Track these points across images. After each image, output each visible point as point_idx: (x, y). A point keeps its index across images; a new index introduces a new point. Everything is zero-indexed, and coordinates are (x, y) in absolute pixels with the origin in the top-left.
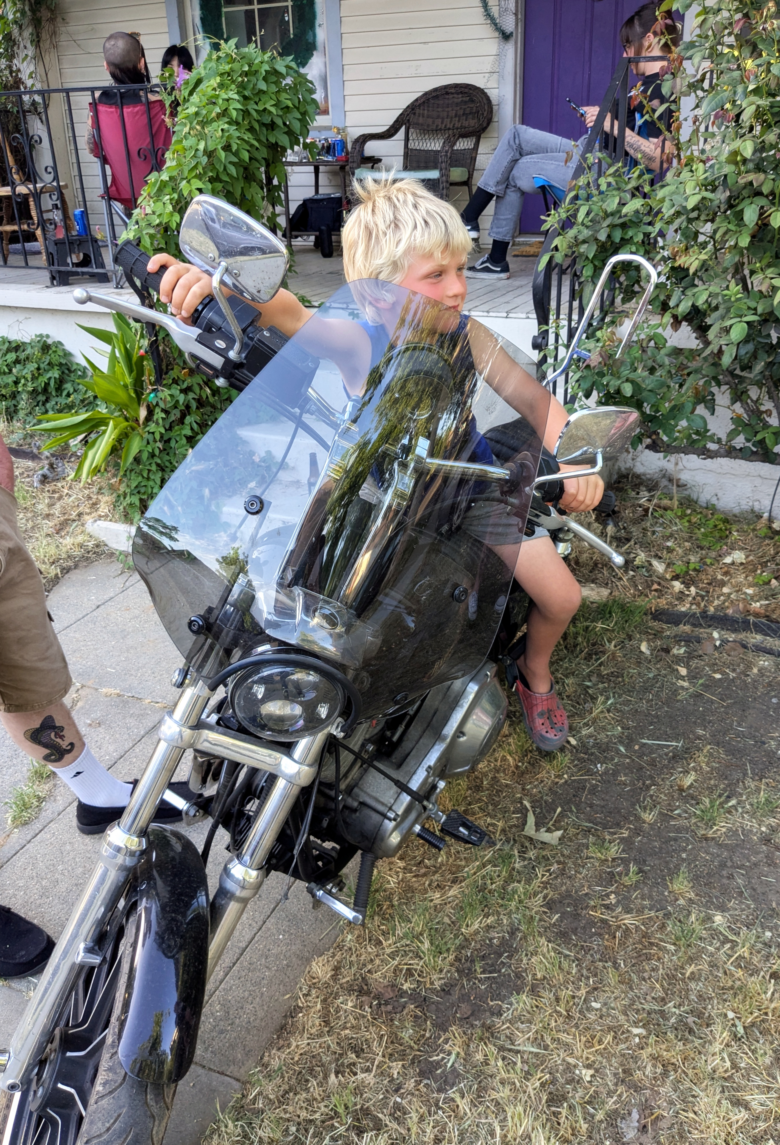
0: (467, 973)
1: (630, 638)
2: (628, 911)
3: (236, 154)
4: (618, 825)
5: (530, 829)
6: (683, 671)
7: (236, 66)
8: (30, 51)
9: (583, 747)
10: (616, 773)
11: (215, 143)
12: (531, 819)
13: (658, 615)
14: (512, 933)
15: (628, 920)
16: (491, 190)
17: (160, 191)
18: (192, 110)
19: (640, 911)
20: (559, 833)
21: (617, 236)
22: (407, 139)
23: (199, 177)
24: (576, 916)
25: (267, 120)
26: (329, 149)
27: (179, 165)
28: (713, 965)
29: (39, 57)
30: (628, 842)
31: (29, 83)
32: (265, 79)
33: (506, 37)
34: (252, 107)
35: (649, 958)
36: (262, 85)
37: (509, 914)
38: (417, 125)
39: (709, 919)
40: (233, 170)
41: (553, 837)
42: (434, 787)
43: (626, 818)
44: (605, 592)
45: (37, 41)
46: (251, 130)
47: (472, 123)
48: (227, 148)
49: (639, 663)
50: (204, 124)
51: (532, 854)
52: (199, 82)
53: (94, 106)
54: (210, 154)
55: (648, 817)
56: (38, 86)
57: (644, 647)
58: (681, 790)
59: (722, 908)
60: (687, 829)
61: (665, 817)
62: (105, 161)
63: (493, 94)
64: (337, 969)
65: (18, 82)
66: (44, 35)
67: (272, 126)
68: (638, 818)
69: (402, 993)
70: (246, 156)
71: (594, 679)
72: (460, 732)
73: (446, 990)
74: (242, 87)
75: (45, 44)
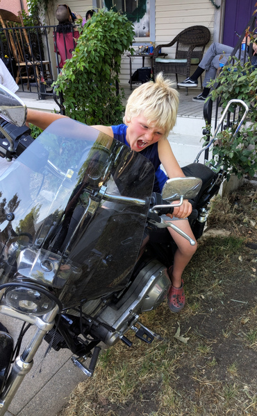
0: (137, 398)
1: (235, 254)
2: (208, 379)
4: (214, 337)
5: (177, 335)
6: (254, 270)
7: (103, 18)
9: (207, 300)
10: (218, 313)
11: (91, 48)
12: (179, 330)
13: (248, 245)
14: (160, 382)
15: (208, 383)
16: (203, 68)
17: (69, 67)
18: (84, 35)
19: (213, 380)
20: (188, 338)
22: (177, 47)
23: (84, 61)
24: (187, 378)
25: (114, 39)
26: (147, 50)
27: (77, 56)
28: (239, 409)
29: (47, 14)
30: (215, 346)
32: (114, 24)
33: (217, 8)
34: (108, 34)
35: (212, 402)
36: (112, 26)
37: (160, 373)
38: (181, 41)
39: (242, 387)
40: (97, 59)
41: (185, 340)
42: (134, 317)
43: (217, 335)
44: (229, 233)
45: (46, 8)
46: (107, 43)
47: (202, 41)
48: (95, 50)
49: (236, 265)
50: (88, 40)
51: (176, 346)
52: (90, 24)
53: (55, 33)
54: (89, 52)
55: (226, 335)
56: (46, 25)
57: (240, 258)
58: (243, 324)
59: (249, 382)
60: (241, 343)
61: (234, 336)
62: (58, 53)
63: (211, 30)
64: (86, 389)
65: (39, 23)
66: (49, 6)
67: (115, 42)
68: (222, 335)
69: (109, 403)
70: (103, 53)
71: (217, 270)
72: (146, 295)
73: (127, 405)
75: (49, 9)
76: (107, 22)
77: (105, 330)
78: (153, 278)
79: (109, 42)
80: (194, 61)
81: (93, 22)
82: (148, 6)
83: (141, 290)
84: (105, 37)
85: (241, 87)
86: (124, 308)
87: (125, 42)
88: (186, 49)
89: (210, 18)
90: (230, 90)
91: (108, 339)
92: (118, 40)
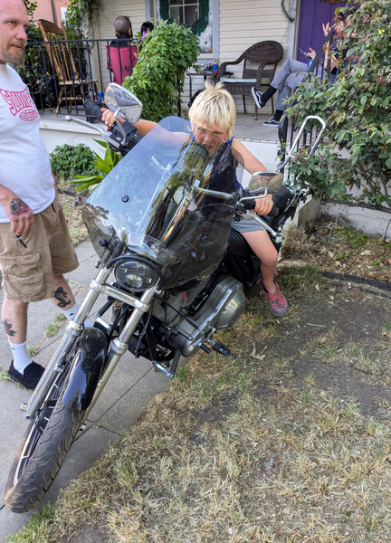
0: (217, 405)
1: (311, 282)
2: (286, 387)
3: (162, 69)
4: (290, 355)
5: (253, 354)
6: (332, 298)
7: (166, 32)
8: (87, 23)
9: (282, 324)
10: (294, 335)
11: (154, 64)
12: (254, 350)
13: (325, 274)
14: (237, 392)
15: (285, 391)
16: (276, 87)
17: (129, 84)
18: (146, 50)
19: (291, 388)
20: (264, 356)
21: (314, 108)
22: (245, 65)
23: (146, 78)
24: (265, 388)
25: (178, 55)
26: (210, 68)
27: (138, 73)
28: (316, 410)
29: (91, 25)
30: (292, 363)
31: (86, 36)
32: (178, 38)
33: (291, 20)
34: (171, 49)
35: (290, 405)
36: (176, 40)
37: (237, 385)
38: (250, 59)
39: (319, 393)
40: (160, 76)
41: (261, 358)
42: (211, 331)
43: (294, 353)
44: (305, 264)
45: (90, 19)
46: (170, 59)
47: (274, 58)
48: (159, 67)
49: (314, 293)
50: (151, 56)
51: (252, 363)
52: (151, 38)
53: (108, 47)
54: (151, 69)
55: (303, 353)
56: (90, 38)
57: (317, 287)
58: (320, 344)
59: (325, 390)
60: (318, 359)
61: (310, 354)
62: (111, 70)
63: (284, 46)
64: (164, 399)
65: (81, 36)
66: (93, 16)
67: (179, 58)
68: (299, 353)
69: (188, 410)
70: (166, 70)
71: (293, 298)
72: (223, 309)
73: (206, 410)
74: (168, 40)
75: (94, 20)
76: (170, 35)
77: (184, 338)
78: (230, 291)
79: (173, 57)
80: (264, 81)
81: (154, 36)
82: (211, 18)
83: (218, 303)
84: (168, 52)
85: (318, 104)
86: (201, 319)
87: (190, 58)
88: (256, 67)
89: (282, 32)
90: (307, 108)
91: (186, 348)
92: (183, 56)
